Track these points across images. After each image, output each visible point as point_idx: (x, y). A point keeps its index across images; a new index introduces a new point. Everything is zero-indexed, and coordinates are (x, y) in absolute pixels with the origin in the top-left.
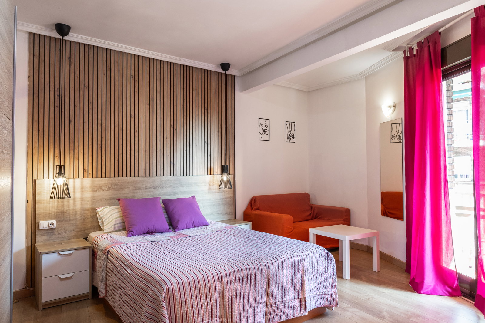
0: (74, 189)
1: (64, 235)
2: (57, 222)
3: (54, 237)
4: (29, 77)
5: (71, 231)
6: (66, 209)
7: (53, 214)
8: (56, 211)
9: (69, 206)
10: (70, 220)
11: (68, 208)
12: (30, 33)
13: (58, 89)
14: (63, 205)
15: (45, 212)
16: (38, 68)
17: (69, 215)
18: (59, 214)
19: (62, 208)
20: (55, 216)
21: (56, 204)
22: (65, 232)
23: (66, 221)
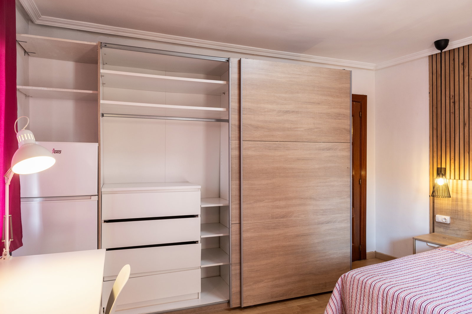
0: (468, 191)
1: (458, 232)
2: (451, 218)
3: (449, 231)
4: (429, 93)
5: (464, 230)
6: (459, 208)
7: (448, 211)
8: (450, 208)
9: (462, 206)
10: (463, 220)
11: (461, 208)
12: (429, 56)
13: (453, 96)
14: (457, 204)
15: (442, 207)
16: (436, 83)
17: (463, 215)
18: (453, 212)
19: (457, 207)
20: (450, 213)
21: (450, 202)
22: (459, 230)
23: (460, 220)
